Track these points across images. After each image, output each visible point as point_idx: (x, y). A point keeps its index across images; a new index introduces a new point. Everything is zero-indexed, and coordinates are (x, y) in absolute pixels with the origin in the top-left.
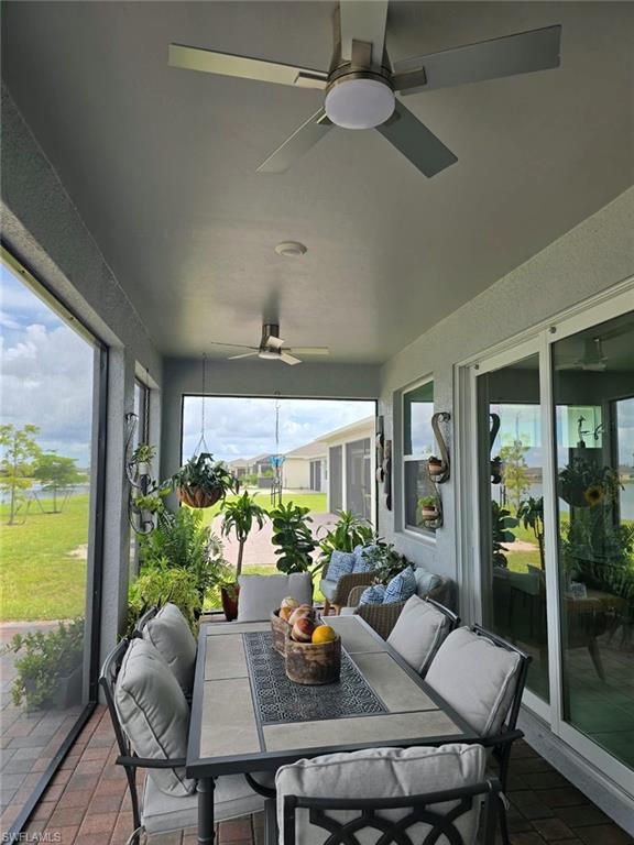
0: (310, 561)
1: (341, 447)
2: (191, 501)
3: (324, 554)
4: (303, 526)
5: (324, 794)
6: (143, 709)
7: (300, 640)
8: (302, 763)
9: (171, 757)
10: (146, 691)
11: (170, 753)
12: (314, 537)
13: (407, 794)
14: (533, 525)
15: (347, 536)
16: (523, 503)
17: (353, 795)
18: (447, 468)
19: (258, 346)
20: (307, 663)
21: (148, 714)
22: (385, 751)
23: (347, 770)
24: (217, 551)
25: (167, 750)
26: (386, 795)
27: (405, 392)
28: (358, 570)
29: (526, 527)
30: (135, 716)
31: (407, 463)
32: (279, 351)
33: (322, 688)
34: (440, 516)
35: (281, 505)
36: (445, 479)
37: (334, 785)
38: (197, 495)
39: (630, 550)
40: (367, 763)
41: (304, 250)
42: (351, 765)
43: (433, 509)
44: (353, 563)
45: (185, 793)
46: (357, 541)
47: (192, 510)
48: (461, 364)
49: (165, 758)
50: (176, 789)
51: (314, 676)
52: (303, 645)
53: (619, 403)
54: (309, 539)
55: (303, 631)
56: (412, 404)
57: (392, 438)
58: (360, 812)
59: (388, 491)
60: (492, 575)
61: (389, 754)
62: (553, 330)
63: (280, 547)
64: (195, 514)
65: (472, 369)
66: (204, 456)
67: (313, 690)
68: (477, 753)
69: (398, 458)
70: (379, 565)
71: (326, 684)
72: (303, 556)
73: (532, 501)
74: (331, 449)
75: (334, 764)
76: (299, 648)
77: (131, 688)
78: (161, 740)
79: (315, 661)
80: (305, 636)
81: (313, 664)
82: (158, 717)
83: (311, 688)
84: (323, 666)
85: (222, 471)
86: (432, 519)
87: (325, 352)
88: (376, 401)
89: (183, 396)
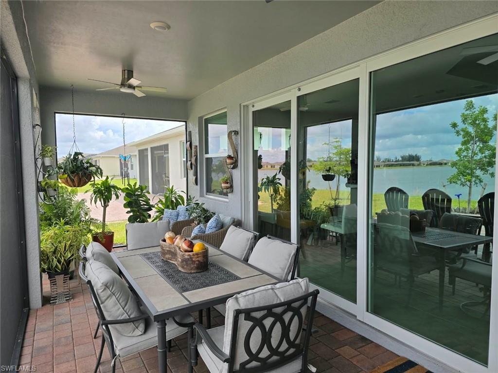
0: (150, 216)
1: (147, 149)
2: (71, 183)
3: (157, 212)
4: (145, 196)
5: (250, 307)
6: (114, 294)
7: (186, 251)
8: (237, 296)
9: (131, 317)
10: (115, 284)
11: (131, 315)
12: (151, 203)
13: (283, 301)
14: (268, 191)
15: (172, 201)
16: (263, 179)
17: (261, 305)
18: (236, 161)
19: (120, 84)
20: (193, 262)
21: (117, 297)
22: (269, 287)
23: (257, 296)
24: (86, 214)
25: (129, 314)
26: (275, 303)
27: (206, 117)
28: (181, 219)
29: (265, 191)
30: (110, 298)
31: (207, 159)
32: (133, 87)
33: (202, 273)
34: (231, 187)
35: (129, 185)
36: (235, 167)
37: (254, 302)
38: (76, 179)
39: (311, 200)
40: (265, 291)
41: (169, 27)
42: (258, 294)
43: (228, 183)
44: (178, 215)
45: (140, 333)
46: (178, 204)
47: (70, 189)
48: (245, 104)
49: (128, 318)
50: (135, 332)
51: (197, 268)
52: (191, 253)
53: (308, 128)
54: (148, 204)
55: (188, 247)
56: (209, 125)
57: (198, 144)
58: (266, 311)
59: (196, 174)
60: (258, 215)
61: (272, 287)
62: (299, 90)
63: (129, 209)
64: (73, 191)
65: (250, 106)
66: (77, 154)
67: (199, 275)
68: (307, 281)
69: (202, 155)
70: (194, 215)
71: (203, 271)
72: (145, 213)
73: (268, 178)
74: (139, 151)
75: (251, 294)
76: (189, 255)
77: (107, 284)
78: (125, 309)
79: (198, 261)
80: (189, 249)
81: (197, 262)
82: (123, 297)
83: (197, 274)
84: (201, 262)
85: (90, 164)
86: (227, 188)
87: (163, 91)
88: (186, 122)
89: (55, 113)
